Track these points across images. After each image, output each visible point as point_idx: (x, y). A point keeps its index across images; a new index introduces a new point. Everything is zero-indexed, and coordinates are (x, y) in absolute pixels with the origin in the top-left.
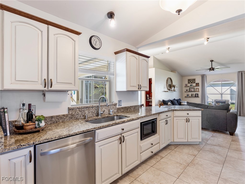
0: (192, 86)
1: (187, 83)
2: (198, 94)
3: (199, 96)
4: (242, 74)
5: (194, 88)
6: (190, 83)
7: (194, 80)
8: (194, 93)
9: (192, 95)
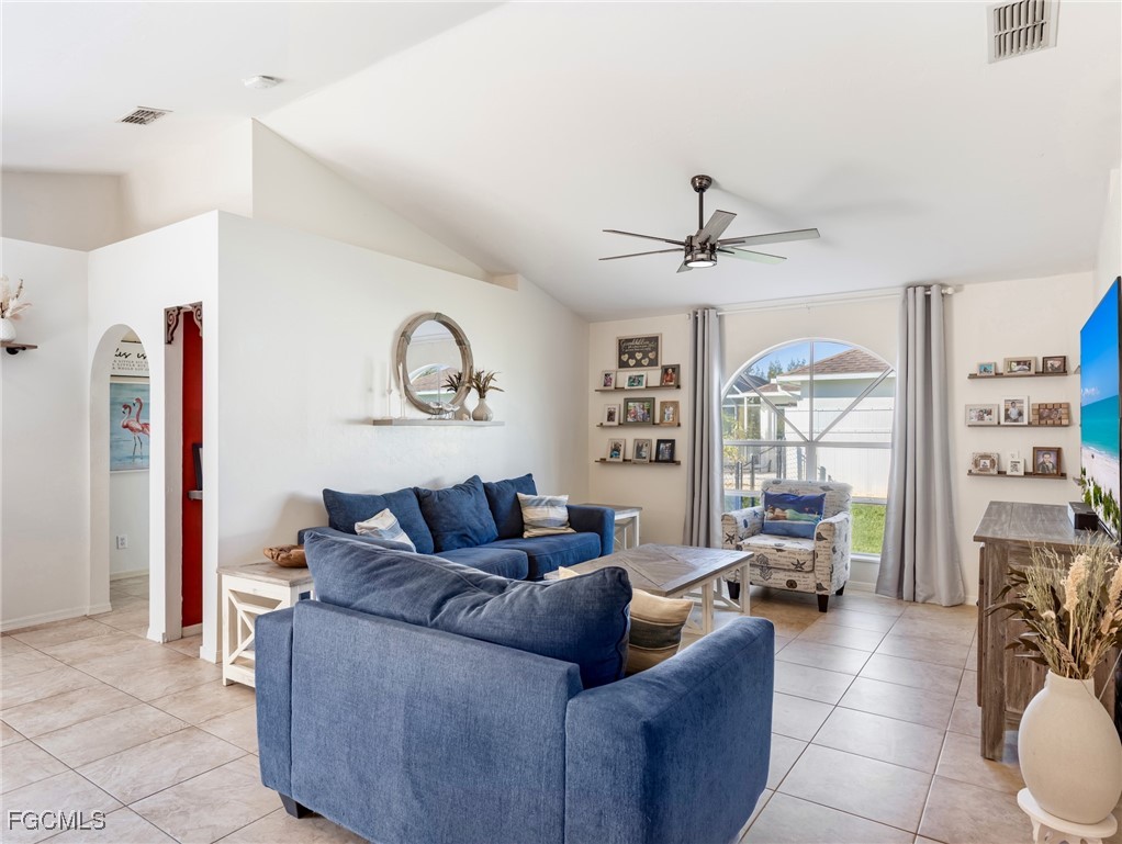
0: (639, 382)
1: (610, 362)
2: (672, 442)
3: (677, 458)
4: (928, 298)
5: (653, 400)
6: (632, 362)
7: (653, 342)
8: (652, 435)
9: (639, 449)
